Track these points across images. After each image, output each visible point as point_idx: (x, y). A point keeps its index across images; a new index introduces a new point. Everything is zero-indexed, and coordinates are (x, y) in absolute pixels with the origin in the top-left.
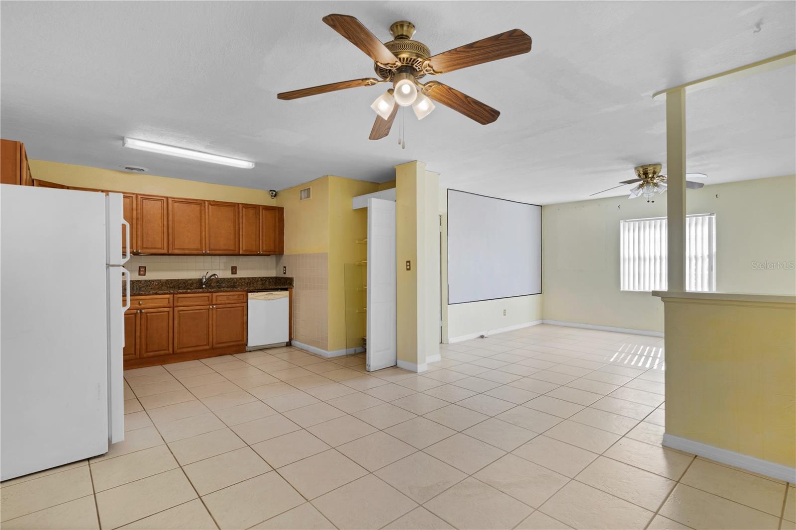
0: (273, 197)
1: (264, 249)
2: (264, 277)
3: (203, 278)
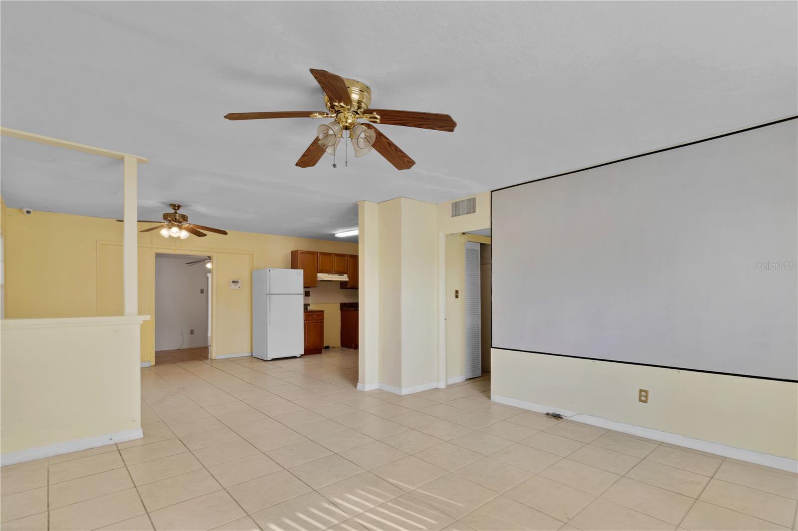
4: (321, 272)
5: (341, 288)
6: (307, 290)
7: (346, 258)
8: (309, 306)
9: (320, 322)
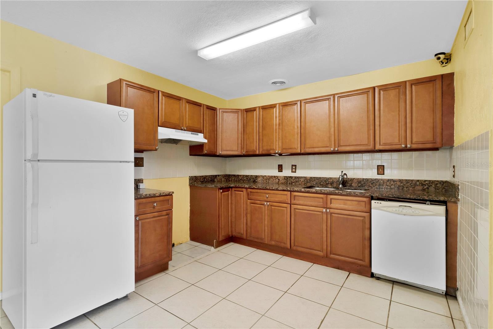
0: (444, 64)
1: (415, 140)
2: (426, 181)
3: (340, 177)
4: (164, 126)
5: (190, 155)
6: (139, 155)
7: (202, 108)
8: (143, 183)
9: (165, 214)
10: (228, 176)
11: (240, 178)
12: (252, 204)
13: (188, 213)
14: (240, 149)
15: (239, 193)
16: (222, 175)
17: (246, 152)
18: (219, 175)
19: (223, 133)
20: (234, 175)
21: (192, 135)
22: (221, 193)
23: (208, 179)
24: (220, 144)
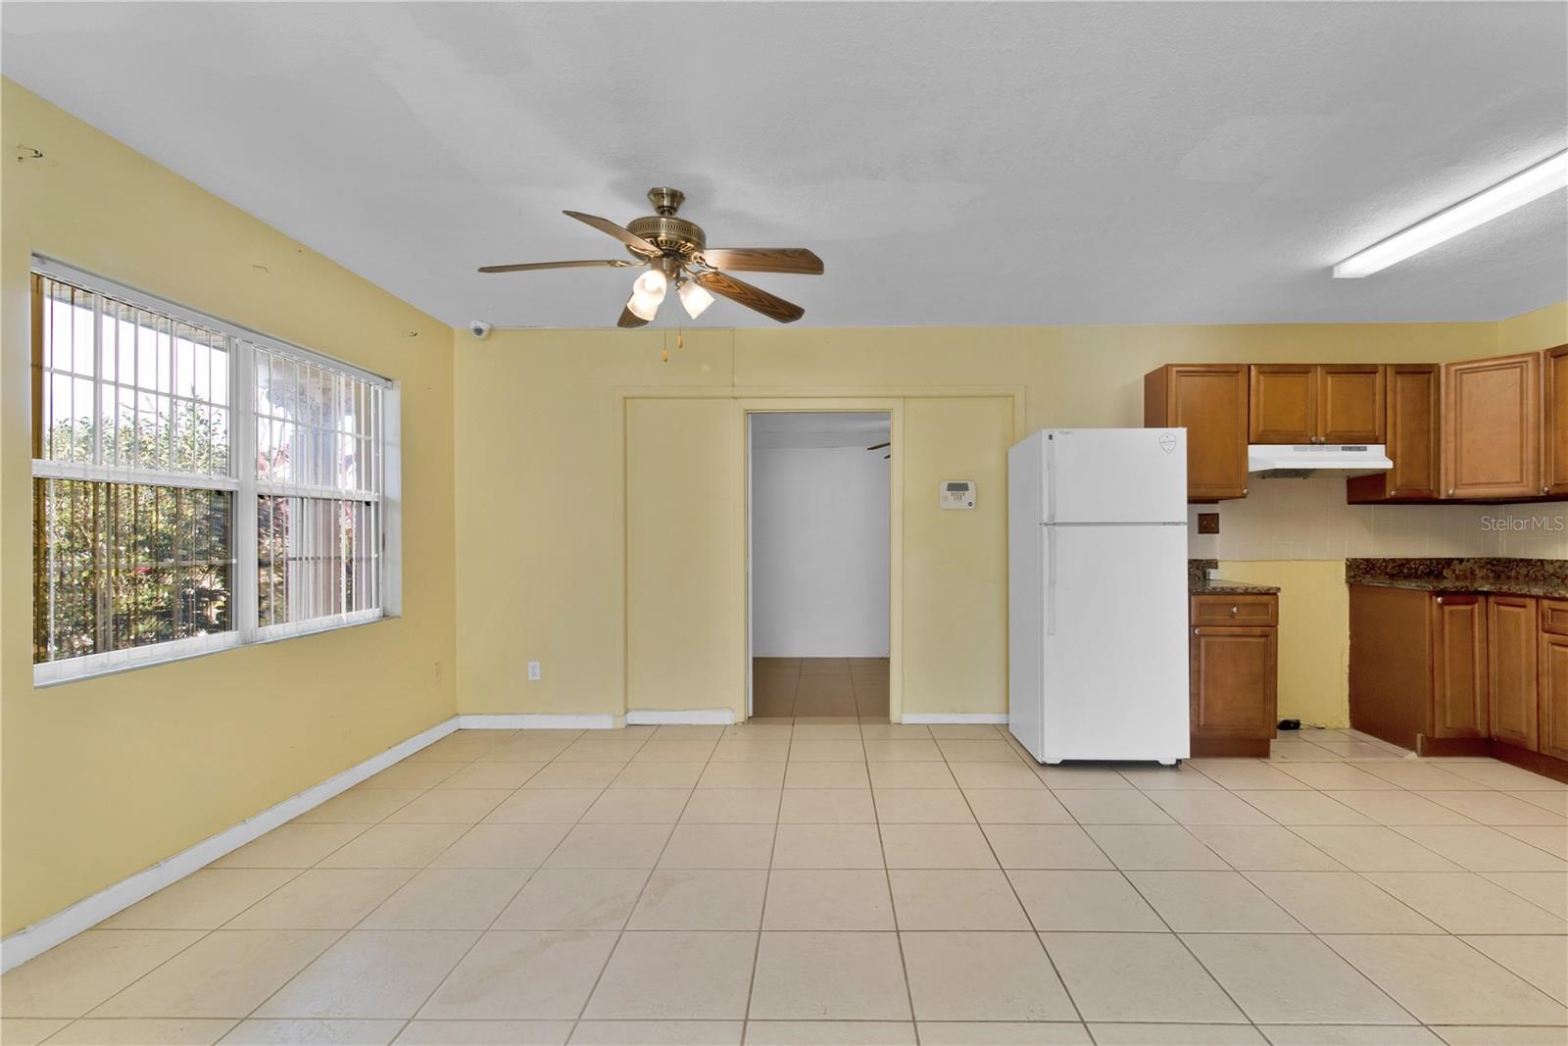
4: (1263, 440)
5: (1350, 503)
6: (1205, 509)
8: (1217, 568)
9: (1259, 633)
10: (1505, 563)
11: (1550, 569)
12: (1557, 648)
13: (1343, 654)
14: (1530, 478)
15: (1509, 612)
16: (1476, 561)
17: (1556, 485)
18: (1461, 560)
19: (1461, 434)
20: (1528, 562)
21: (1344, 452)
22: (1441, 606)
23: (1416, 569)
24: (1452, 467)
